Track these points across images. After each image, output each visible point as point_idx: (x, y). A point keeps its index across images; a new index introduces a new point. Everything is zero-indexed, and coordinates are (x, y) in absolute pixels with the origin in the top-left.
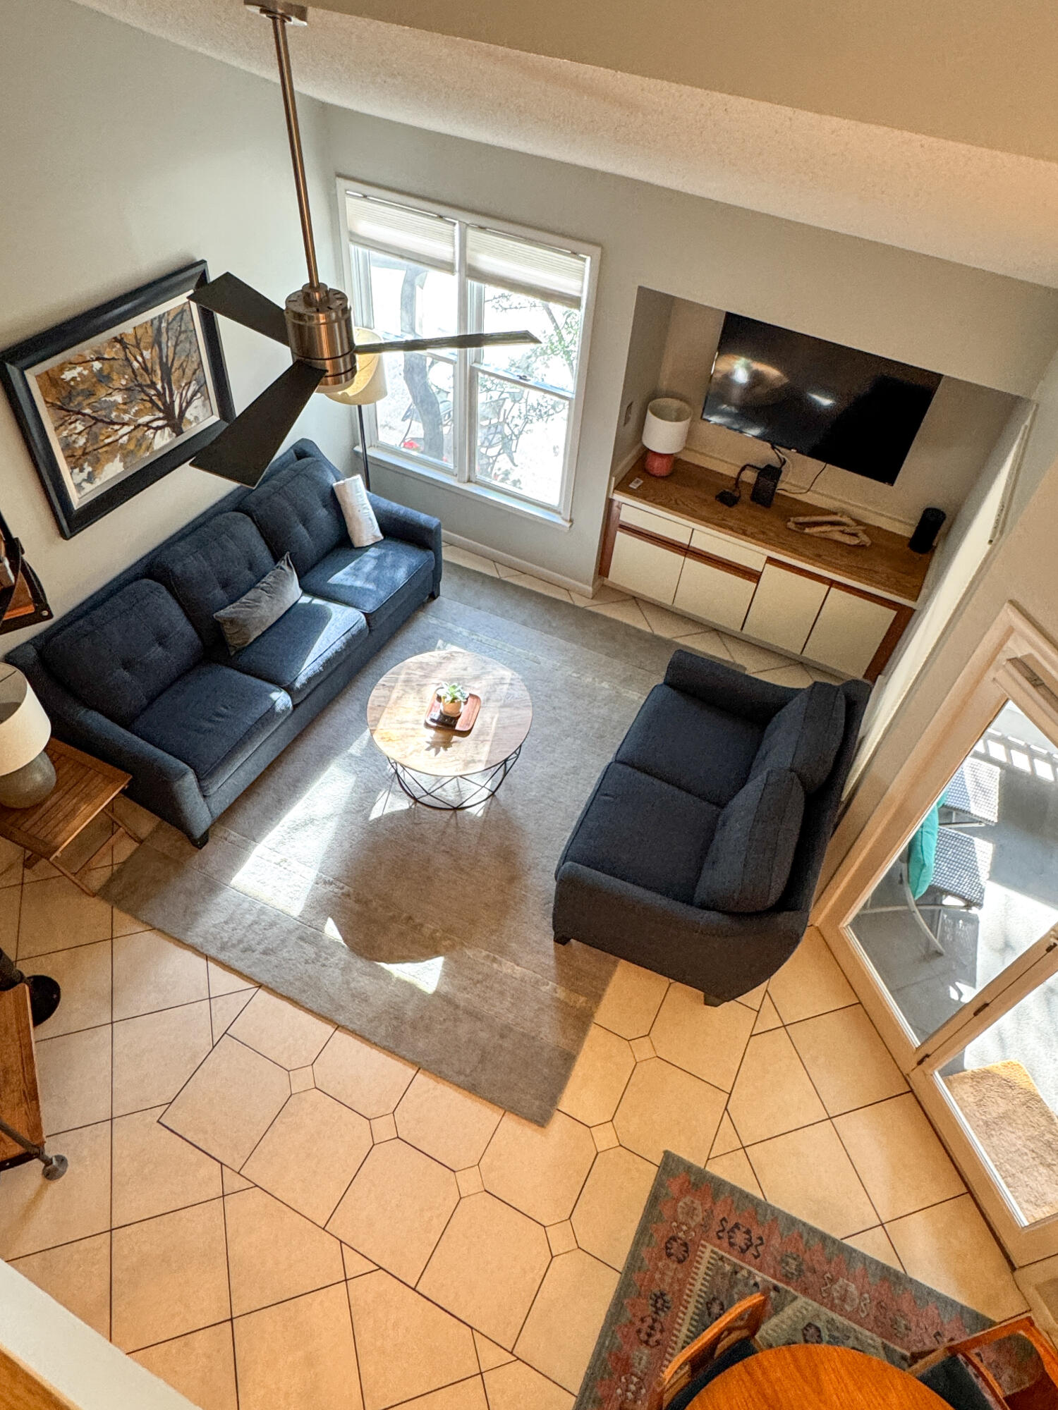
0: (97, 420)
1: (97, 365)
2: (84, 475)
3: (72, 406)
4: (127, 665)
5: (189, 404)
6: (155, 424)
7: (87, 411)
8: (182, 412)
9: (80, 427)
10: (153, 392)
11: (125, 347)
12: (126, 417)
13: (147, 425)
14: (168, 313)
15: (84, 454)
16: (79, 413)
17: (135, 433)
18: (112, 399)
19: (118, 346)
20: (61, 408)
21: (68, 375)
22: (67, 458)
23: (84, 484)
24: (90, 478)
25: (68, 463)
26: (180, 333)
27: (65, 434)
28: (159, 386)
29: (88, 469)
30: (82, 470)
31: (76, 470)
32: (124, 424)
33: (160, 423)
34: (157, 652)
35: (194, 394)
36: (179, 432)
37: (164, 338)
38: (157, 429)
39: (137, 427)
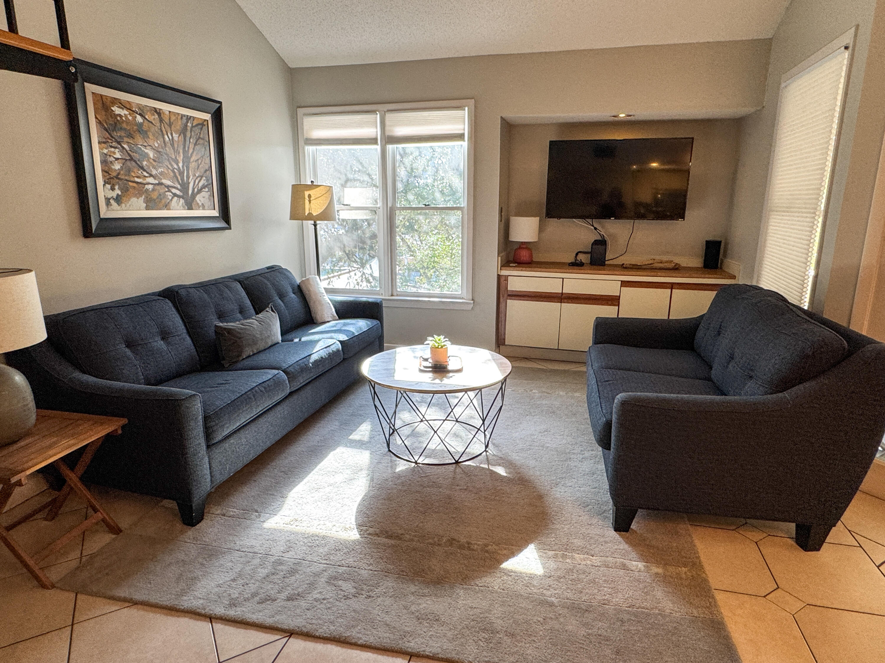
0: (132, 159)
1: (139, 119)
2: (114, 194)
3: (114, 134)
4: (129, 345)
5: (200, 191)
6: (174, 191)
7: (125, 146)
8: (194, 195)
9: (118, 155)
10: (175, 166)
11: (161, 120)
12: (154, 172)
13: (168, 187)
14: (194, 118)
15: (117, 177)
16: (119, 143)
17: (157, 187)
18: (146, 151)
19: (157, 116)
20: (106, 130)
21: (117, 110)
22: (103, 171)
23: (112, 201)
24: (118, 200)
25: (104, 176)
26: (199, 138)
27: (105, 151)
28: (181, 165)
29: (118, 192)
30: (113, 189)
31: (108, 186)
32: (151, 175)
33: (178, 192)
34: (160, 344)
35: (204, 187)
36: (190, 208)
37: (188, 134)
38: (175, 195)
39: (160, 184)
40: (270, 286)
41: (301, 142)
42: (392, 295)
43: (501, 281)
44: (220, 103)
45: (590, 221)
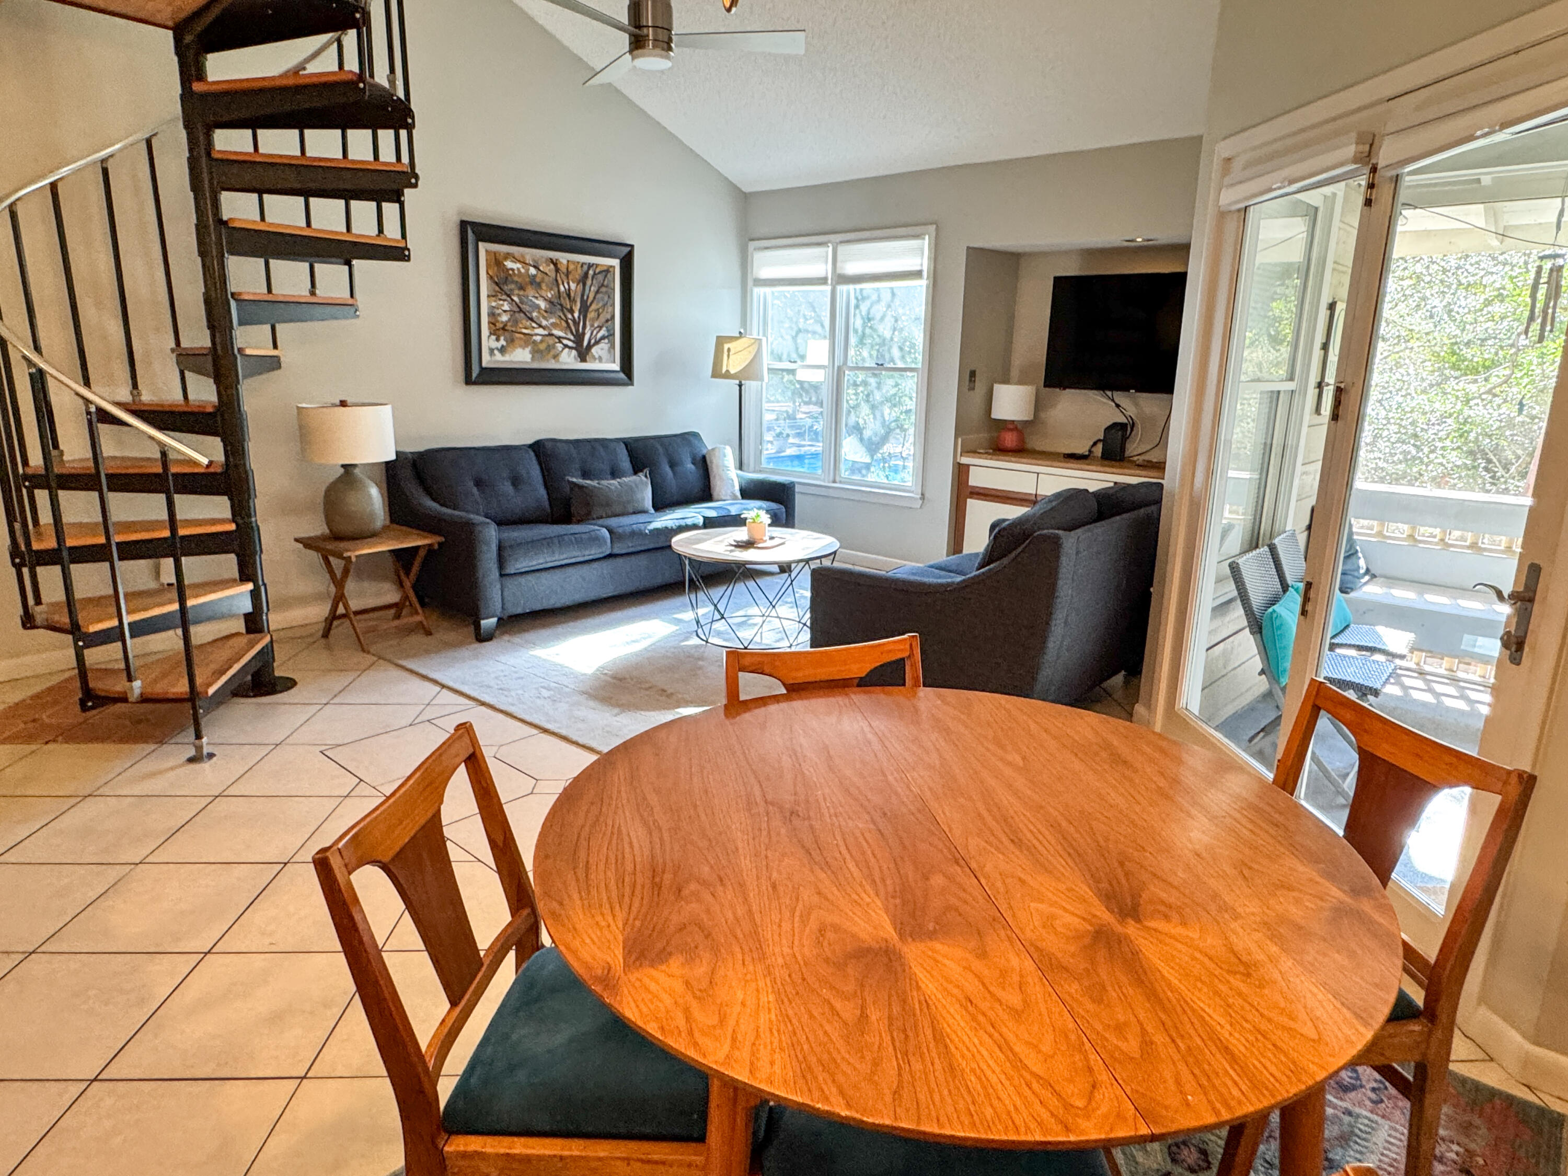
0: (521, 311)
1: (533, 271)
2: (499, 345)
3: (505, 288)
4: (478, 483)
5: (597, 343)
6: (565, 342)
7: (515, 298)
8: (589, 347)
9: (506, 307)
10: (570, 316)
11: (557, 270)
12: (544, 323)
13: (559, 338)
14: (597, 265)
15: (504, 329)
16: (509, 296)
17: (547, 338)
18: (537, 302)
19: (552, 266)
20: (497, 284)
21: (509, 264)
22: (490, 323)
23: (496, 352)
24: (502, 350)
25: (490, 328)
26: (603, 285)
27: (494, 304)
28: (576, 315)
29: (503, 342)
30: (498, 340)
31: (493, 337)
32: (540, 326)
33: (570, 344)
34: (508, 488)
35: (603, 338)
36: (583, 360)
37: (589, 282)
38: (566, 346)
39: (551, 335)
40: (661, 450)
41: (750, 283)
42: (834, 482)
43: (961, 472)
44: (632, 246)
45: (1109, 393)
